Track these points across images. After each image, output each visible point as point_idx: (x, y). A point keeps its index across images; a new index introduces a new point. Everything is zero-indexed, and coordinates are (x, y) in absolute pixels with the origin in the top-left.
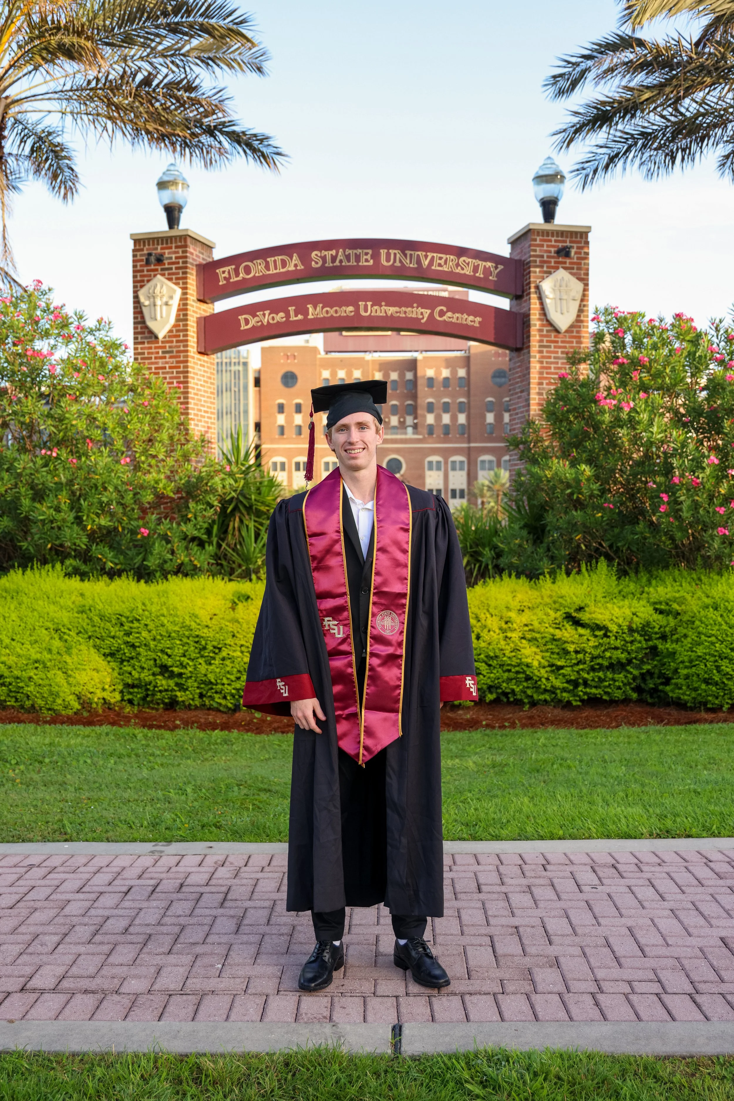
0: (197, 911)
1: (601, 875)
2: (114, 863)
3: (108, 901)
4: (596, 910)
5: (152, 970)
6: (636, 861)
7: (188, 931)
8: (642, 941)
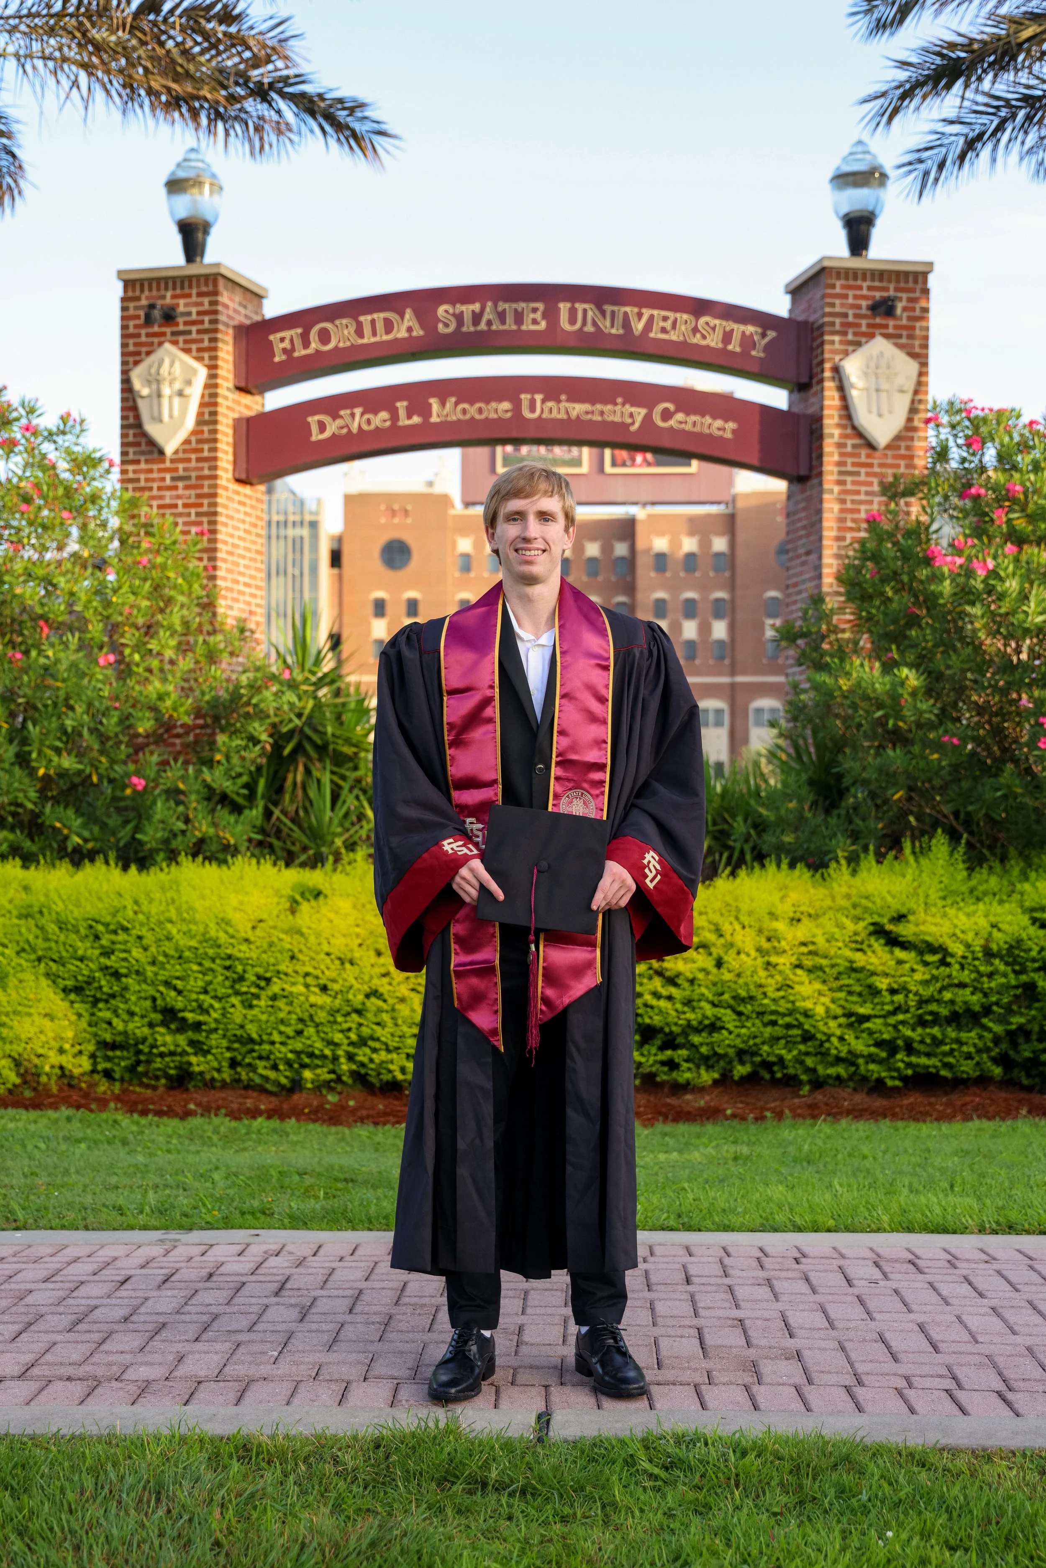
0: (236, 1300)
1: (887, 1268)
2: (100, 1253)
3: (94, 1290)
4: (872, 1305)
5: (171, 1358)
6: (950, 1257)
7: (224, 1319)
8: (936, 1336)
